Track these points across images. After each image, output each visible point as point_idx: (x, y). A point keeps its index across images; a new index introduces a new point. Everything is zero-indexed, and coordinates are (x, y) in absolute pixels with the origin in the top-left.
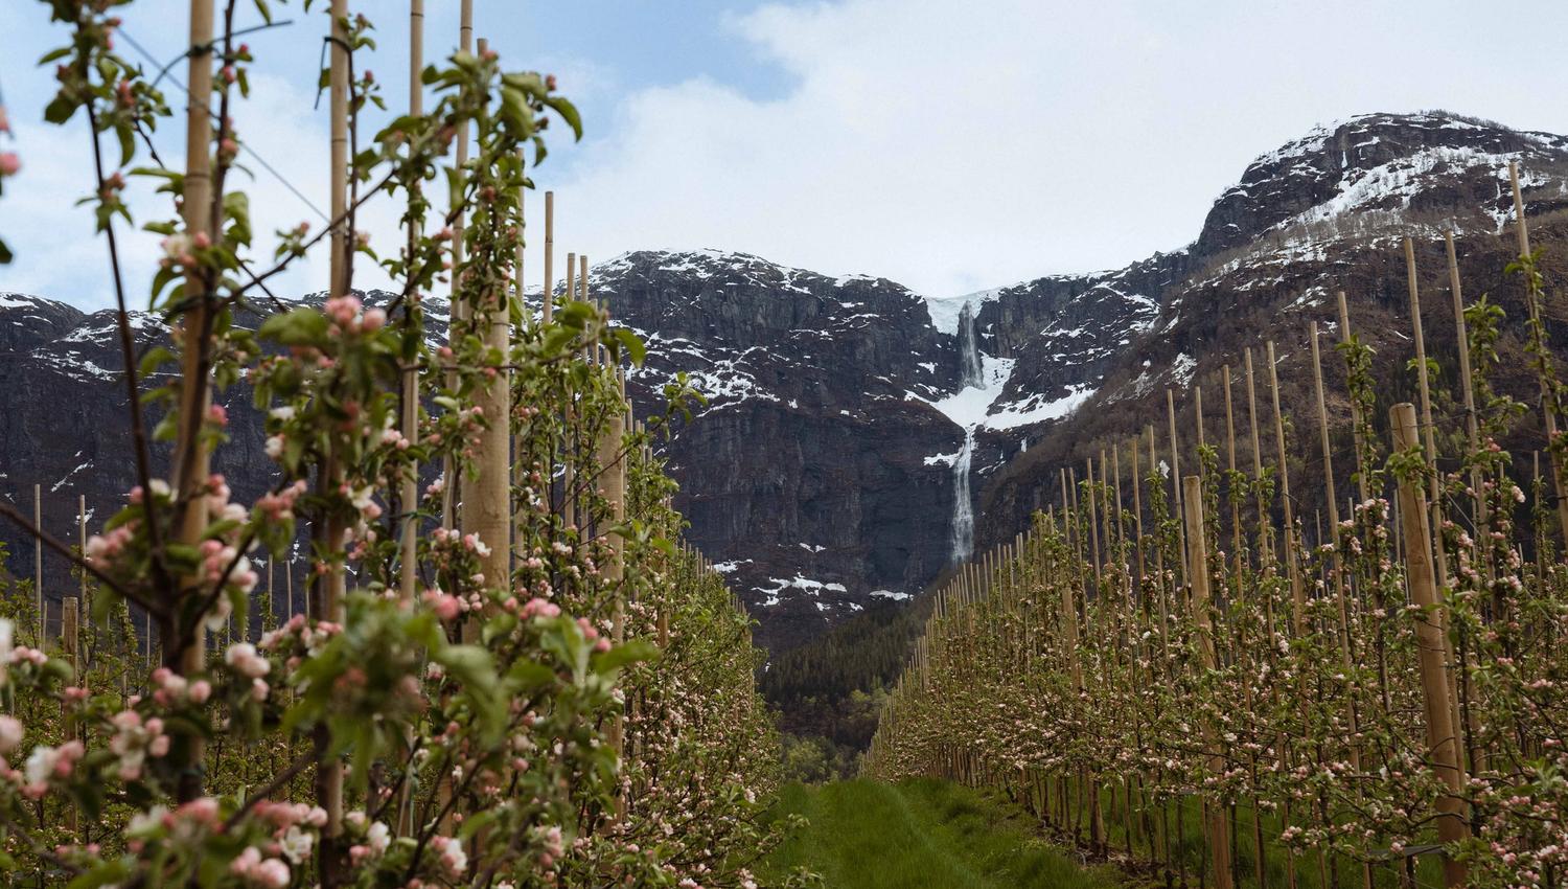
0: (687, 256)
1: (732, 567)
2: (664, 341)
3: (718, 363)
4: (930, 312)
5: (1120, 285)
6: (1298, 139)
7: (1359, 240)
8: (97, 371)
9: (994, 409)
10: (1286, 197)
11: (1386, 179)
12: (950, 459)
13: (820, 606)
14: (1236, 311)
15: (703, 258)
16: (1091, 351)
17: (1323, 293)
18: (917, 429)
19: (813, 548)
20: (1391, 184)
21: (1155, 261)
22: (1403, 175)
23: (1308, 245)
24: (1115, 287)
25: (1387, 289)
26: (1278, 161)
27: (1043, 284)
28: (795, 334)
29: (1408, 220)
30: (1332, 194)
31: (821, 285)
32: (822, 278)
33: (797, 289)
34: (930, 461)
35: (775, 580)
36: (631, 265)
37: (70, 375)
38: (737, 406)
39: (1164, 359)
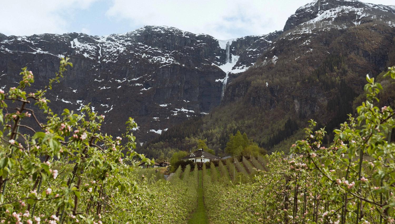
0: (159, 27)
1: (166, 105)
2: (152, 48)
3: (165, 54)
4: (219, 43)
5: (266, 38)
6: (310, 3)
7: (320, 29)
8: (9, 51)
9: (234, 68)
10: (304, 17)
11: (329, 13)
12: (222, 80)
13: (187, 116)
14: (288, 45)
15: (163, 28)
16: (258, 55)
17: (310, 42)
18: (214, 73)
19: (187, 101)
20: (330, 15)
21: (275, 33)
22: (333, 13)
23: (307, 29)
24: (265, 39)
25: (326, 41)
26: (304, 8)
27: (248, 38)
28: (185, 48)
29: (333, 24)
30: (315, 17)
31: (192, 36)
32: (192, 34)
33: (186, 37)
34: (217, 81)
35: (177, 109)
36: (145, 29)
37: (2, 51)
38: (169, 65)
39: (270, 57)
